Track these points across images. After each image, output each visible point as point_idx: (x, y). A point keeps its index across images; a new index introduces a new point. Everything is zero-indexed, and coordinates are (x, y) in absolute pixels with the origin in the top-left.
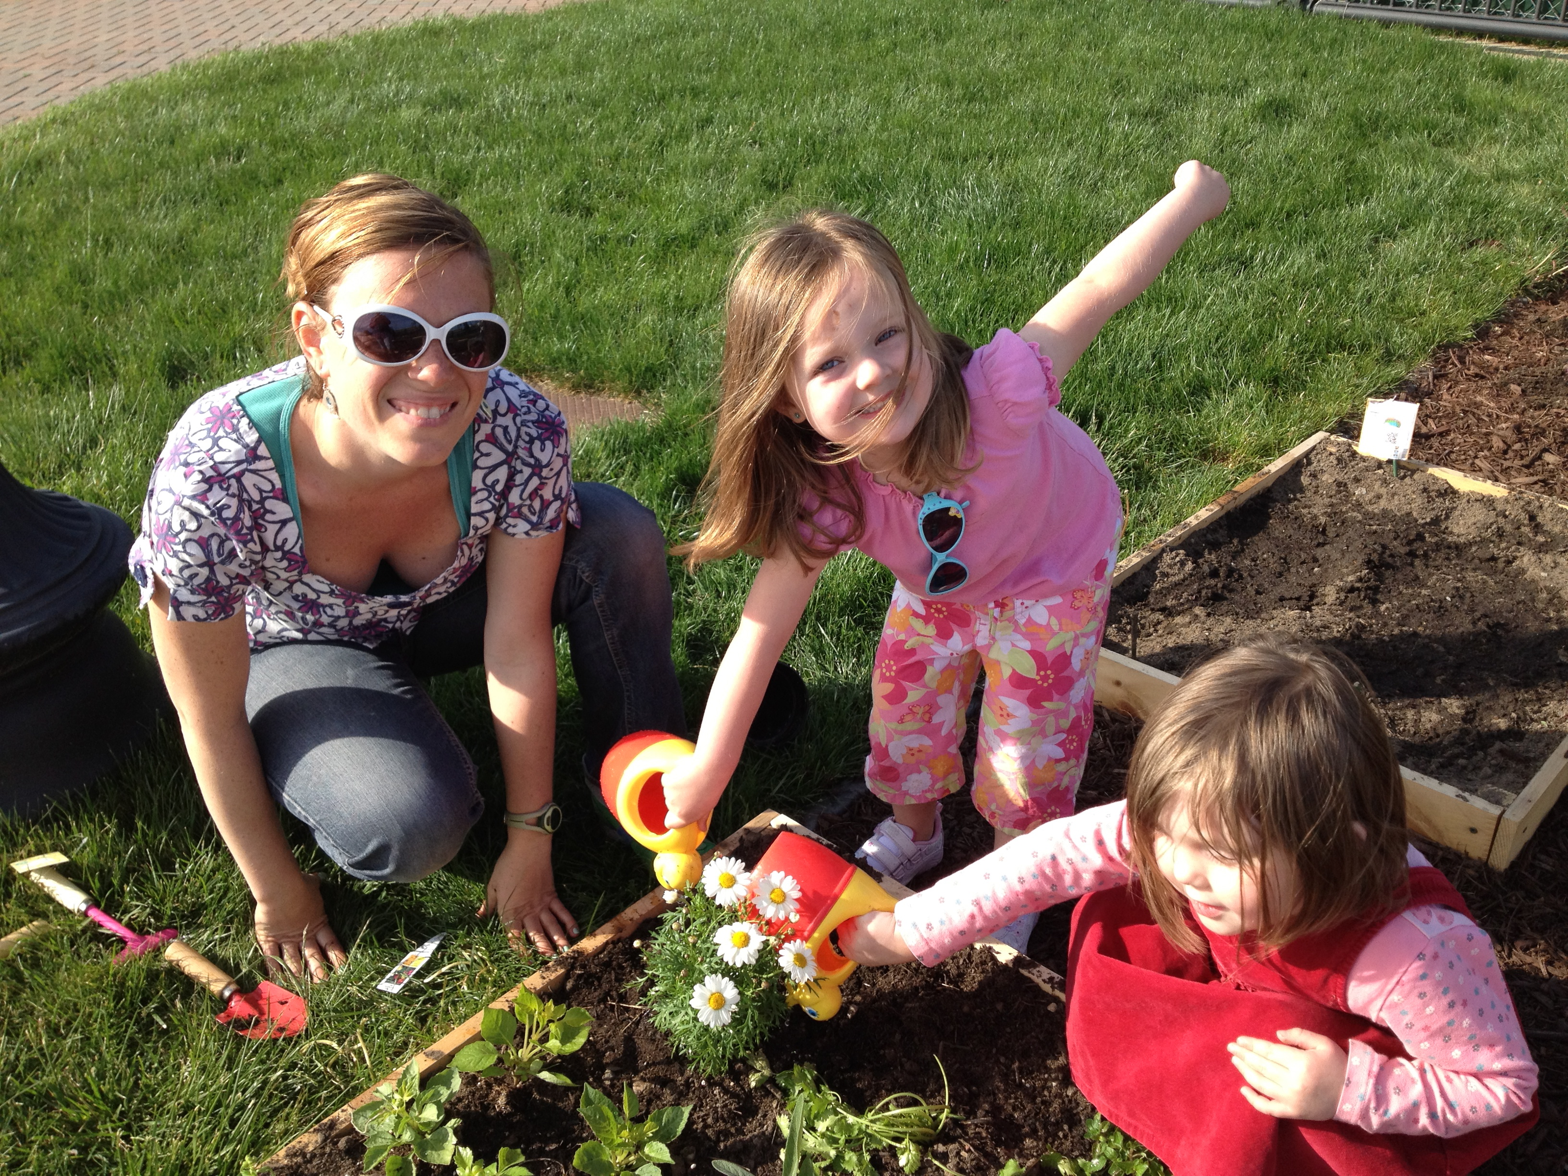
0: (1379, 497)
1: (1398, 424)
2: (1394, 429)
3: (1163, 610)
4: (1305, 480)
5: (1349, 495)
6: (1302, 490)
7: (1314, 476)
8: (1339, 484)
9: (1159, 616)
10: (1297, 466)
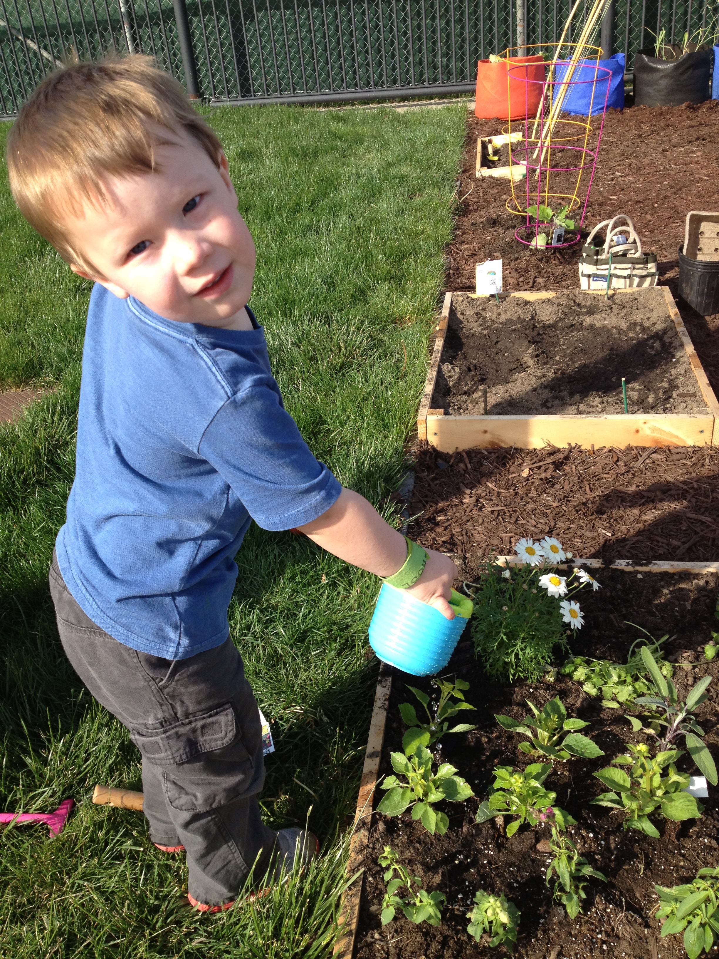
0: (499, 314)
1: (494, 273)
2: (493, 277)
3: (465, 393)
4: (460, 317)
5: (485, 318)
6: (461, 322)
7: (462, 314)
8: (477, 314)
9: (465, 397)
10: (452, 311)
